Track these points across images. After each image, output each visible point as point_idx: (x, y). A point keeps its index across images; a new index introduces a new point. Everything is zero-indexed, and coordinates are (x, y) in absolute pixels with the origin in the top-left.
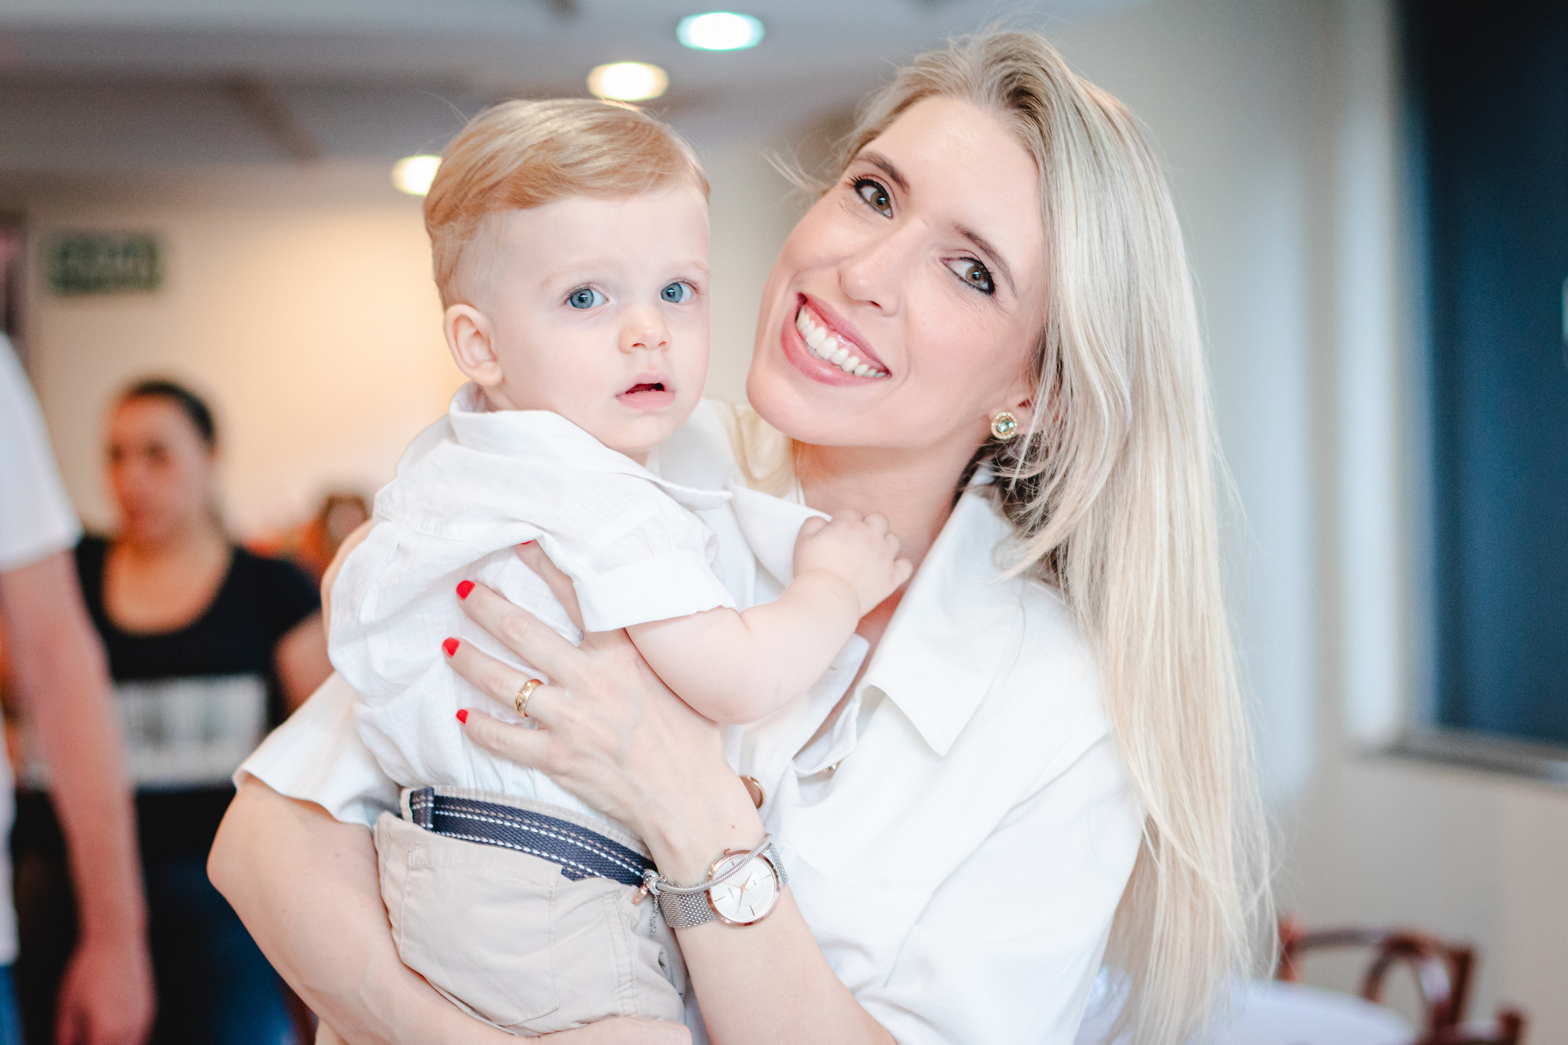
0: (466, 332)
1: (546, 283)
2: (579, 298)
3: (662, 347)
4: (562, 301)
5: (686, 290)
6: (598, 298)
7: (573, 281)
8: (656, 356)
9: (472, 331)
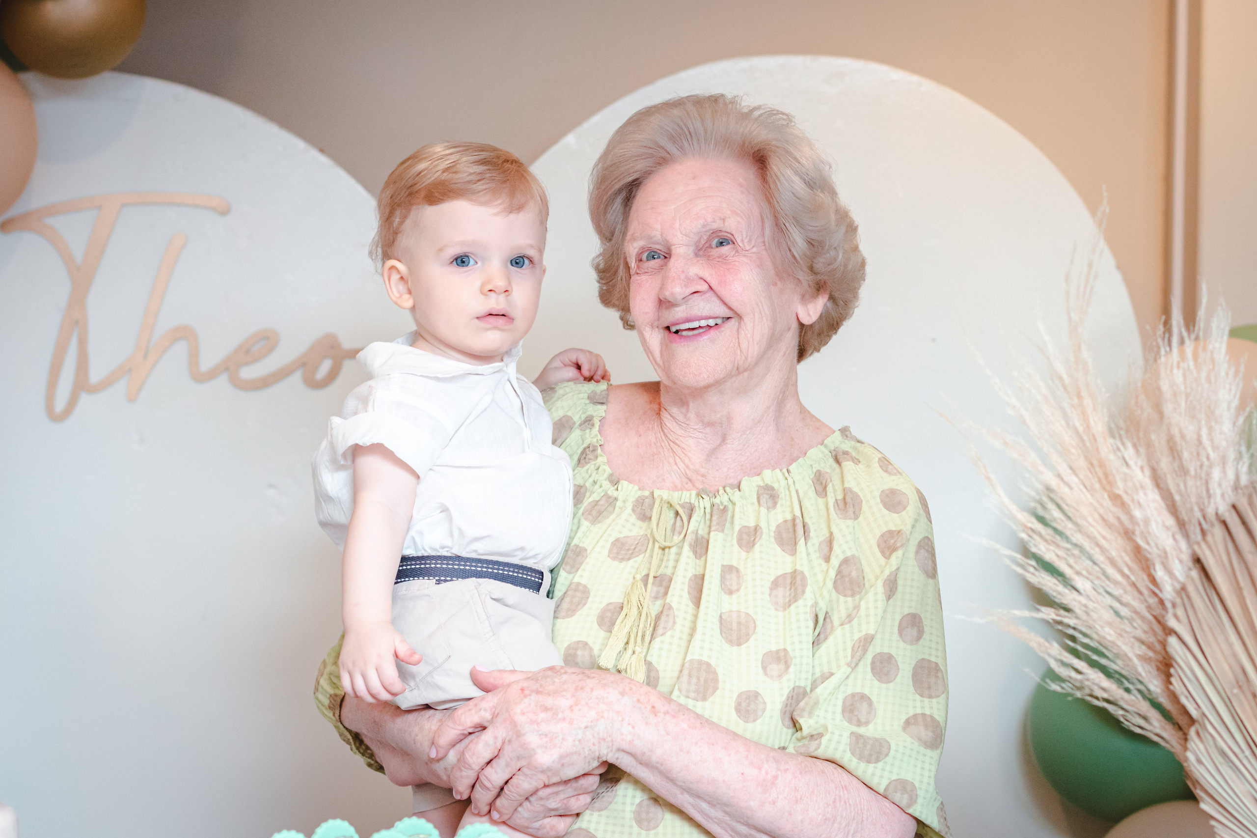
0: (395, 277)
1: (441, 250)
2: (461, 260)
3: (507, 293)
4: (449, 262)
5: (526, 261)
6: (472, 262)
7: (458, 250)
8: (502, 298)
9: (399, 276)
